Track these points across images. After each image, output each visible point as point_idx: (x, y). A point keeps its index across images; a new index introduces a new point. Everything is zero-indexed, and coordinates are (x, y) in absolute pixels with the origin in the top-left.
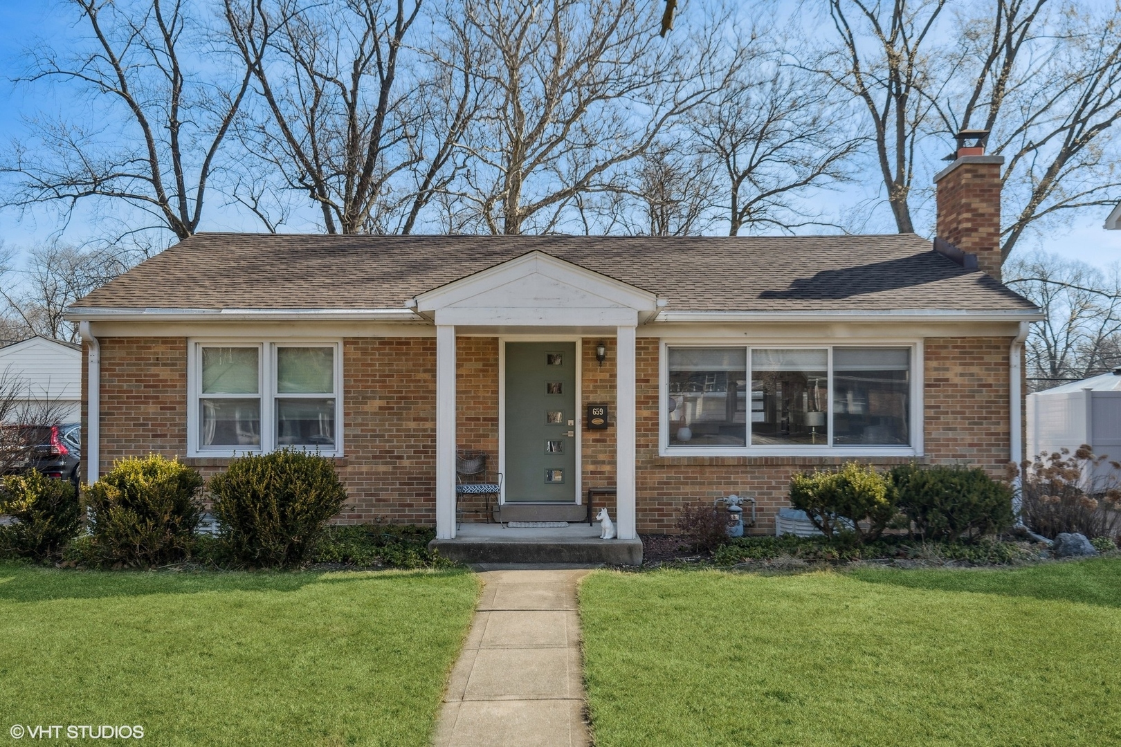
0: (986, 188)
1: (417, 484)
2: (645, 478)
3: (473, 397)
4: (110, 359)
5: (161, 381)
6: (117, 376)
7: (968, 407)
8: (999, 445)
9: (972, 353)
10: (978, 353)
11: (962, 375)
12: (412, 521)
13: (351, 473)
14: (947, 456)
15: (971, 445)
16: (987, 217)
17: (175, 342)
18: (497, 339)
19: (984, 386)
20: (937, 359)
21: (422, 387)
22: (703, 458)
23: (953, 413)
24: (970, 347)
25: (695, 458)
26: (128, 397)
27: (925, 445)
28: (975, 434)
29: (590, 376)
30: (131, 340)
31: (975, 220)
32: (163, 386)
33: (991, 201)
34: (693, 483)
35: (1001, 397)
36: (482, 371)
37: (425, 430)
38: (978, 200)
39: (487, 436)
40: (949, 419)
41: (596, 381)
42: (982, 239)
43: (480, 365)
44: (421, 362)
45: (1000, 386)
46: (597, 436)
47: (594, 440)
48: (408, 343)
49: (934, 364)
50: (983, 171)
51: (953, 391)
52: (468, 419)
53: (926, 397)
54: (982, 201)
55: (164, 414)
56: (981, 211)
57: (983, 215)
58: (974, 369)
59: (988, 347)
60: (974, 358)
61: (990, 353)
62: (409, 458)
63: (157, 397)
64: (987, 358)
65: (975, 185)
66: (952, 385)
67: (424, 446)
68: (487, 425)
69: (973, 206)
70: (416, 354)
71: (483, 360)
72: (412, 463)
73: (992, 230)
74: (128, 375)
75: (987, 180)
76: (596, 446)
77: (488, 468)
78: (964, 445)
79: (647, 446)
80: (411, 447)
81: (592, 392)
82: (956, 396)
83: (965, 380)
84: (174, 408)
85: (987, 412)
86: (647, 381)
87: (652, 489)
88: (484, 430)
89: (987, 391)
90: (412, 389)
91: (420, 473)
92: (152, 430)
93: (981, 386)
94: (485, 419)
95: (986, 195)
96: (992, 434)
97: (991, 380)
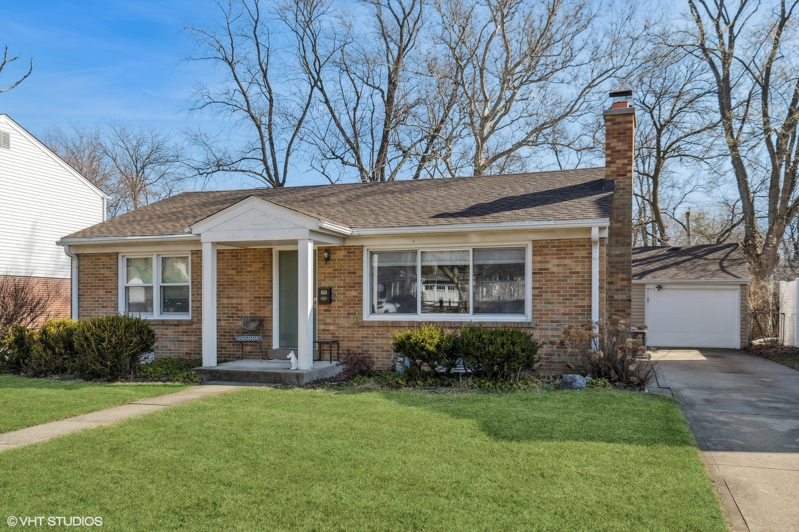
0: (622, 131)
1: (229, 335)
2: (354, 334)
3: (258, 284)
4: (83, 265)
5: (106, 277)
6: (86, 274)
7: (562, 288)
8: (584, 314)
9: (566, 250)
10: (570, 250)
11: (558, 265)
12: (226, 357)
13: (195, 329)
14: (547, 322)
15: (564, 314)
16: (622, 152)
17: (111, 256)
18: (272, 249)
19: (574, 273)
20: (540, 255)
21: (231, 278)
22: (387, 322)
23: (551, 292)
24: (564, 246)
25: (383, 322)
26: (91, 286)
27: (533, 314)
28: (567, 307)
29: (322, 270)
30: (92, 255)
31: (612, 155)
32: (107, 280)
33: (625, 140)
34: (382, 338)
35: (586, 280)
36: (262, 268)
37: (232, 304)
38: (615, 140)
39: (265, 307)
40: (549, 296)
41: (325, 273)
42: (618, 168)
43: (261, 265)
44: (230, 264)
45: (585, 273)
46: (326, 307)
47: (325, 310)
48: (224, 253)
49: (538, 258)
50: (619, 119)
51: (551, 277)
52: (255, 297)
53: (533, 281)
54: (619, 141)
55: (107, 295)
56: (617, 148)
57: (619, 151)
58: (567, 262)
59: (577, 246)
60: (567, 254)
61: (578, 250)
62: (224, 320)
63: (104, 286)
64: (576, 254)
65: (613, 130)
66: (551, 273)
67: (232, 314)
68: (265, 301)
69: (612, 145)
70: (227, 259)
71: (263, 262)
72: (226, 323)
73: (626, 161)
74: (91, 274)
75: (622, 126)
76: (325, 314)
77: (263, 327)
78: (559, 314)
79: (355, 314)
80: (225, 314)
81: (323, 280)
82: (554, 281)
83: (561, 269)
84: (111, 292)
85: (576, 292)
86: (355, 273)
87: (358, 341)
88: (263, 304)
89: (576, 277)
90: (226, 280)
91: (230, 329)
92: (102, 304)
93: (571, 273)
94: (264, 298)
95: (622, 137)
96: (579, 307)
97: (578, 269)
